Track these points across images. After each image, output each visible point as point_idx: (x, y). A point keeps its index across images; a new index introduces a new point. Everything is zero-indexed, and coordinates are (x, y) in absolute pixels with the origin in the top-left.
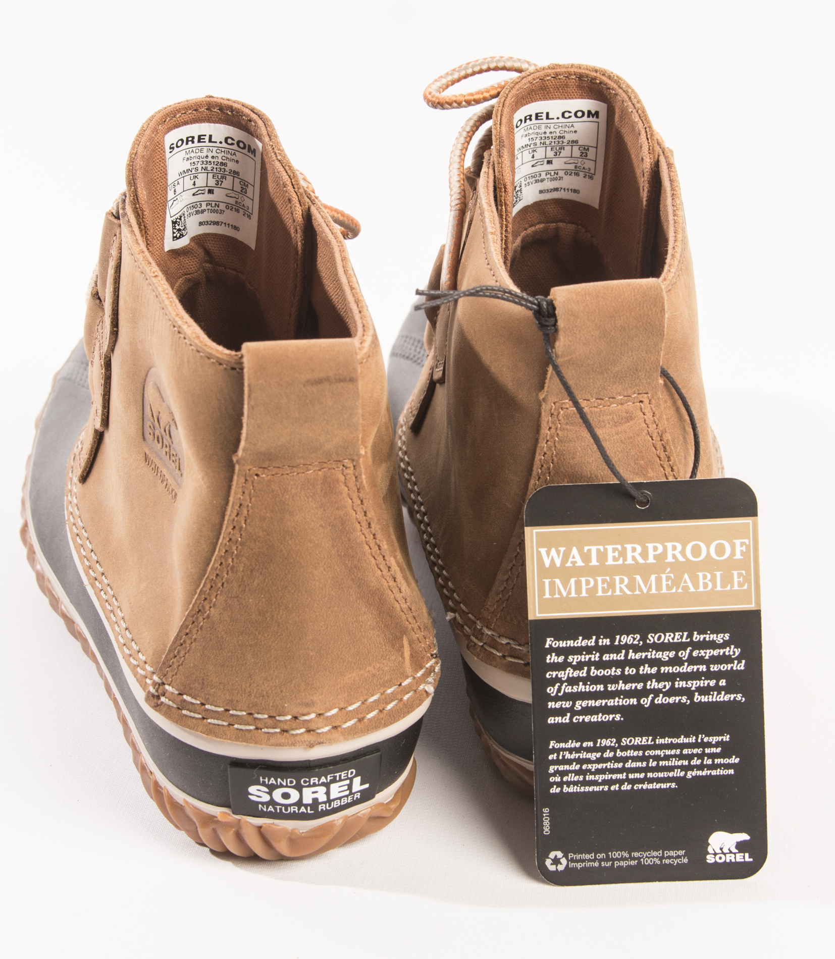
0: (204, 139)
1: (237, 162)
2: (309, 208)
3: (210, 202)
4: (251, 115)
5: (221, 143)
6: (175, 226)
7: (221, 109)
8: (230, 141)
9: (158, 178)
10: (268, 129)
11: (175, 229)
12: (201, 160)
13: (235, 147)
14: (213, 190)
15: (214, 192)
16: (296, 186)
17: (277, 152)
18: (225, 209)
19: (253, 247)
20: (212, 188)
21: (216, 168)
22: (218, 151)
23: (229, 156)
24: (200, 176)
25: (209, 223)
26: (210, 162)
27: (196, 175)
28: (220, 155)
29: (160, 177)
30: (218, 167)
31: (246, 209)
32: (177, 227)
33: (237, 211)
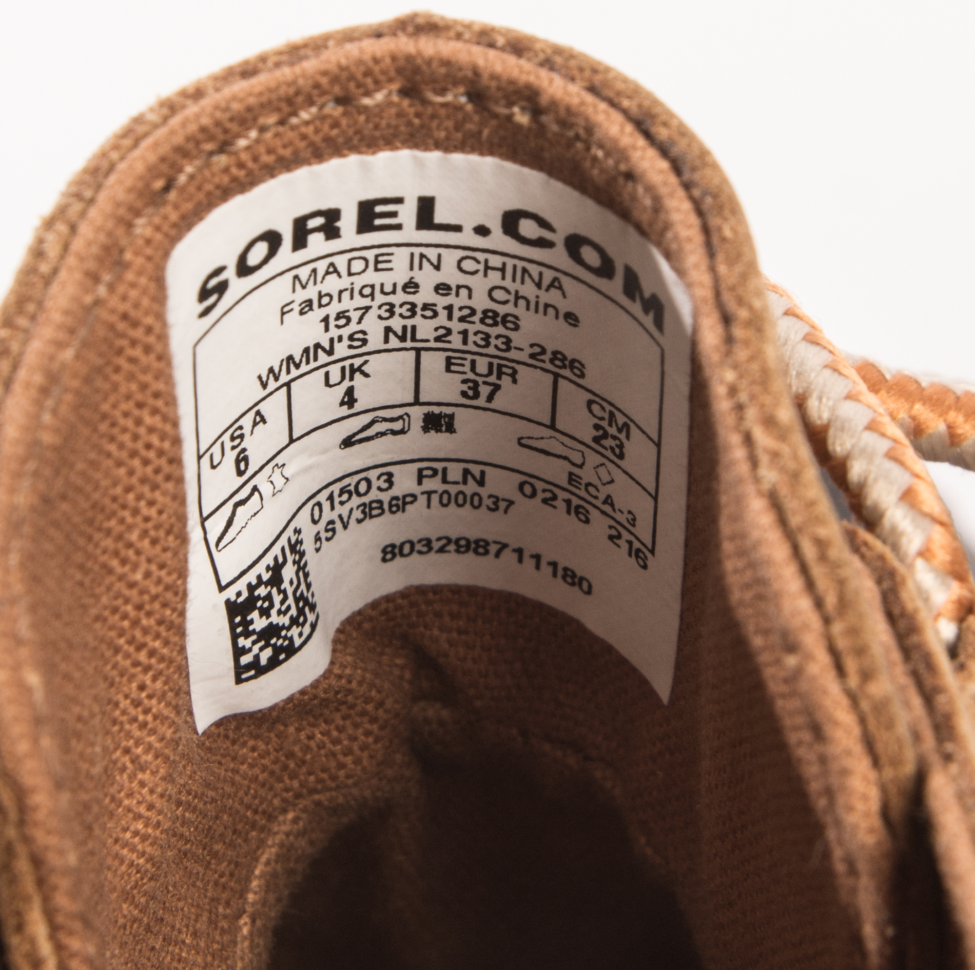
0: (394, 214)
1: (571, 318)
2: (920, 780)
3: (439, 466)
4: (636, 156)
5: (482, 231)
6: (246, 623)
7: (477, 95)
8: (527, 228)
9: (128, 489)
10: (722, 269)
11: (247, 634)
12: (380, 299)
13: (558, 256)
14: (451, 417)
15: (457, 424)
16: (851, 665)
17: (761, 436)
18: (517, 496)
19: (663, 685)
20: (448, 410)
21: (465, 333)
22: (468, 265)
23: (529, 290)
24: (374, 364)
25: (436, 545)
26: (425, 307)
27: (357, 362)
28: (479, 285)
29: (143, 480)
30: (472, 329)
31: (622, 518)
32: (259, 623)
33: (580, 513)
